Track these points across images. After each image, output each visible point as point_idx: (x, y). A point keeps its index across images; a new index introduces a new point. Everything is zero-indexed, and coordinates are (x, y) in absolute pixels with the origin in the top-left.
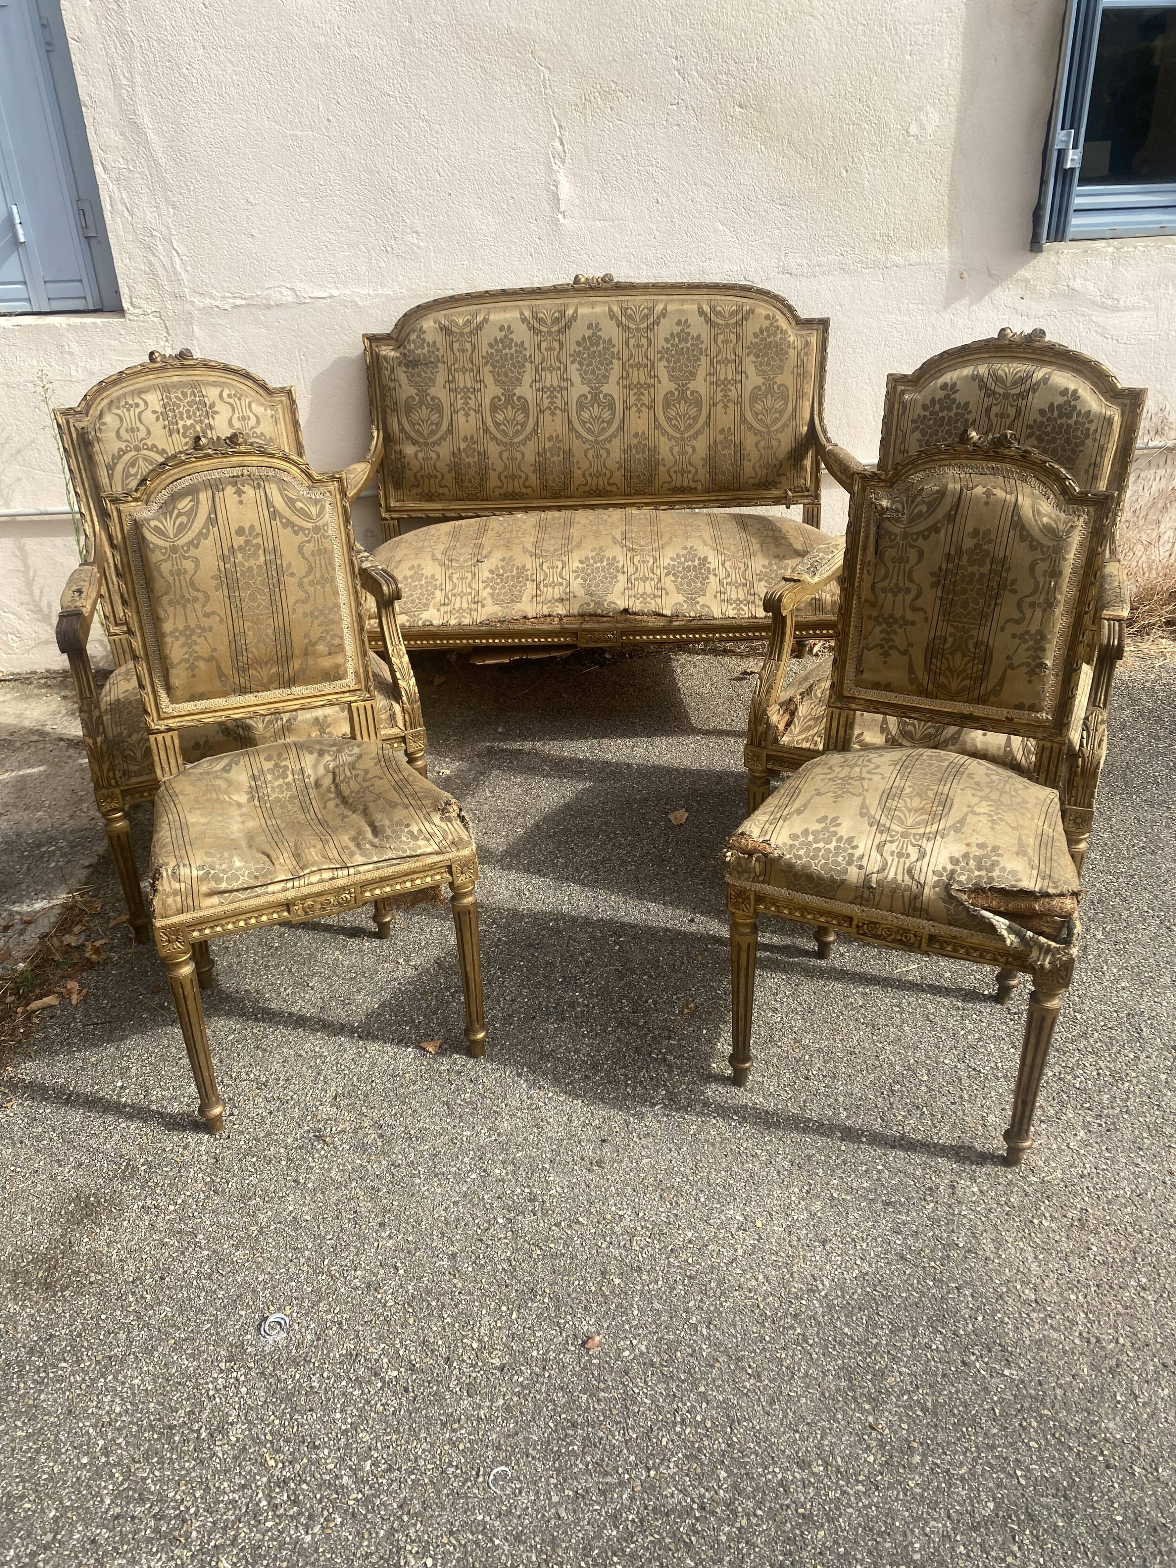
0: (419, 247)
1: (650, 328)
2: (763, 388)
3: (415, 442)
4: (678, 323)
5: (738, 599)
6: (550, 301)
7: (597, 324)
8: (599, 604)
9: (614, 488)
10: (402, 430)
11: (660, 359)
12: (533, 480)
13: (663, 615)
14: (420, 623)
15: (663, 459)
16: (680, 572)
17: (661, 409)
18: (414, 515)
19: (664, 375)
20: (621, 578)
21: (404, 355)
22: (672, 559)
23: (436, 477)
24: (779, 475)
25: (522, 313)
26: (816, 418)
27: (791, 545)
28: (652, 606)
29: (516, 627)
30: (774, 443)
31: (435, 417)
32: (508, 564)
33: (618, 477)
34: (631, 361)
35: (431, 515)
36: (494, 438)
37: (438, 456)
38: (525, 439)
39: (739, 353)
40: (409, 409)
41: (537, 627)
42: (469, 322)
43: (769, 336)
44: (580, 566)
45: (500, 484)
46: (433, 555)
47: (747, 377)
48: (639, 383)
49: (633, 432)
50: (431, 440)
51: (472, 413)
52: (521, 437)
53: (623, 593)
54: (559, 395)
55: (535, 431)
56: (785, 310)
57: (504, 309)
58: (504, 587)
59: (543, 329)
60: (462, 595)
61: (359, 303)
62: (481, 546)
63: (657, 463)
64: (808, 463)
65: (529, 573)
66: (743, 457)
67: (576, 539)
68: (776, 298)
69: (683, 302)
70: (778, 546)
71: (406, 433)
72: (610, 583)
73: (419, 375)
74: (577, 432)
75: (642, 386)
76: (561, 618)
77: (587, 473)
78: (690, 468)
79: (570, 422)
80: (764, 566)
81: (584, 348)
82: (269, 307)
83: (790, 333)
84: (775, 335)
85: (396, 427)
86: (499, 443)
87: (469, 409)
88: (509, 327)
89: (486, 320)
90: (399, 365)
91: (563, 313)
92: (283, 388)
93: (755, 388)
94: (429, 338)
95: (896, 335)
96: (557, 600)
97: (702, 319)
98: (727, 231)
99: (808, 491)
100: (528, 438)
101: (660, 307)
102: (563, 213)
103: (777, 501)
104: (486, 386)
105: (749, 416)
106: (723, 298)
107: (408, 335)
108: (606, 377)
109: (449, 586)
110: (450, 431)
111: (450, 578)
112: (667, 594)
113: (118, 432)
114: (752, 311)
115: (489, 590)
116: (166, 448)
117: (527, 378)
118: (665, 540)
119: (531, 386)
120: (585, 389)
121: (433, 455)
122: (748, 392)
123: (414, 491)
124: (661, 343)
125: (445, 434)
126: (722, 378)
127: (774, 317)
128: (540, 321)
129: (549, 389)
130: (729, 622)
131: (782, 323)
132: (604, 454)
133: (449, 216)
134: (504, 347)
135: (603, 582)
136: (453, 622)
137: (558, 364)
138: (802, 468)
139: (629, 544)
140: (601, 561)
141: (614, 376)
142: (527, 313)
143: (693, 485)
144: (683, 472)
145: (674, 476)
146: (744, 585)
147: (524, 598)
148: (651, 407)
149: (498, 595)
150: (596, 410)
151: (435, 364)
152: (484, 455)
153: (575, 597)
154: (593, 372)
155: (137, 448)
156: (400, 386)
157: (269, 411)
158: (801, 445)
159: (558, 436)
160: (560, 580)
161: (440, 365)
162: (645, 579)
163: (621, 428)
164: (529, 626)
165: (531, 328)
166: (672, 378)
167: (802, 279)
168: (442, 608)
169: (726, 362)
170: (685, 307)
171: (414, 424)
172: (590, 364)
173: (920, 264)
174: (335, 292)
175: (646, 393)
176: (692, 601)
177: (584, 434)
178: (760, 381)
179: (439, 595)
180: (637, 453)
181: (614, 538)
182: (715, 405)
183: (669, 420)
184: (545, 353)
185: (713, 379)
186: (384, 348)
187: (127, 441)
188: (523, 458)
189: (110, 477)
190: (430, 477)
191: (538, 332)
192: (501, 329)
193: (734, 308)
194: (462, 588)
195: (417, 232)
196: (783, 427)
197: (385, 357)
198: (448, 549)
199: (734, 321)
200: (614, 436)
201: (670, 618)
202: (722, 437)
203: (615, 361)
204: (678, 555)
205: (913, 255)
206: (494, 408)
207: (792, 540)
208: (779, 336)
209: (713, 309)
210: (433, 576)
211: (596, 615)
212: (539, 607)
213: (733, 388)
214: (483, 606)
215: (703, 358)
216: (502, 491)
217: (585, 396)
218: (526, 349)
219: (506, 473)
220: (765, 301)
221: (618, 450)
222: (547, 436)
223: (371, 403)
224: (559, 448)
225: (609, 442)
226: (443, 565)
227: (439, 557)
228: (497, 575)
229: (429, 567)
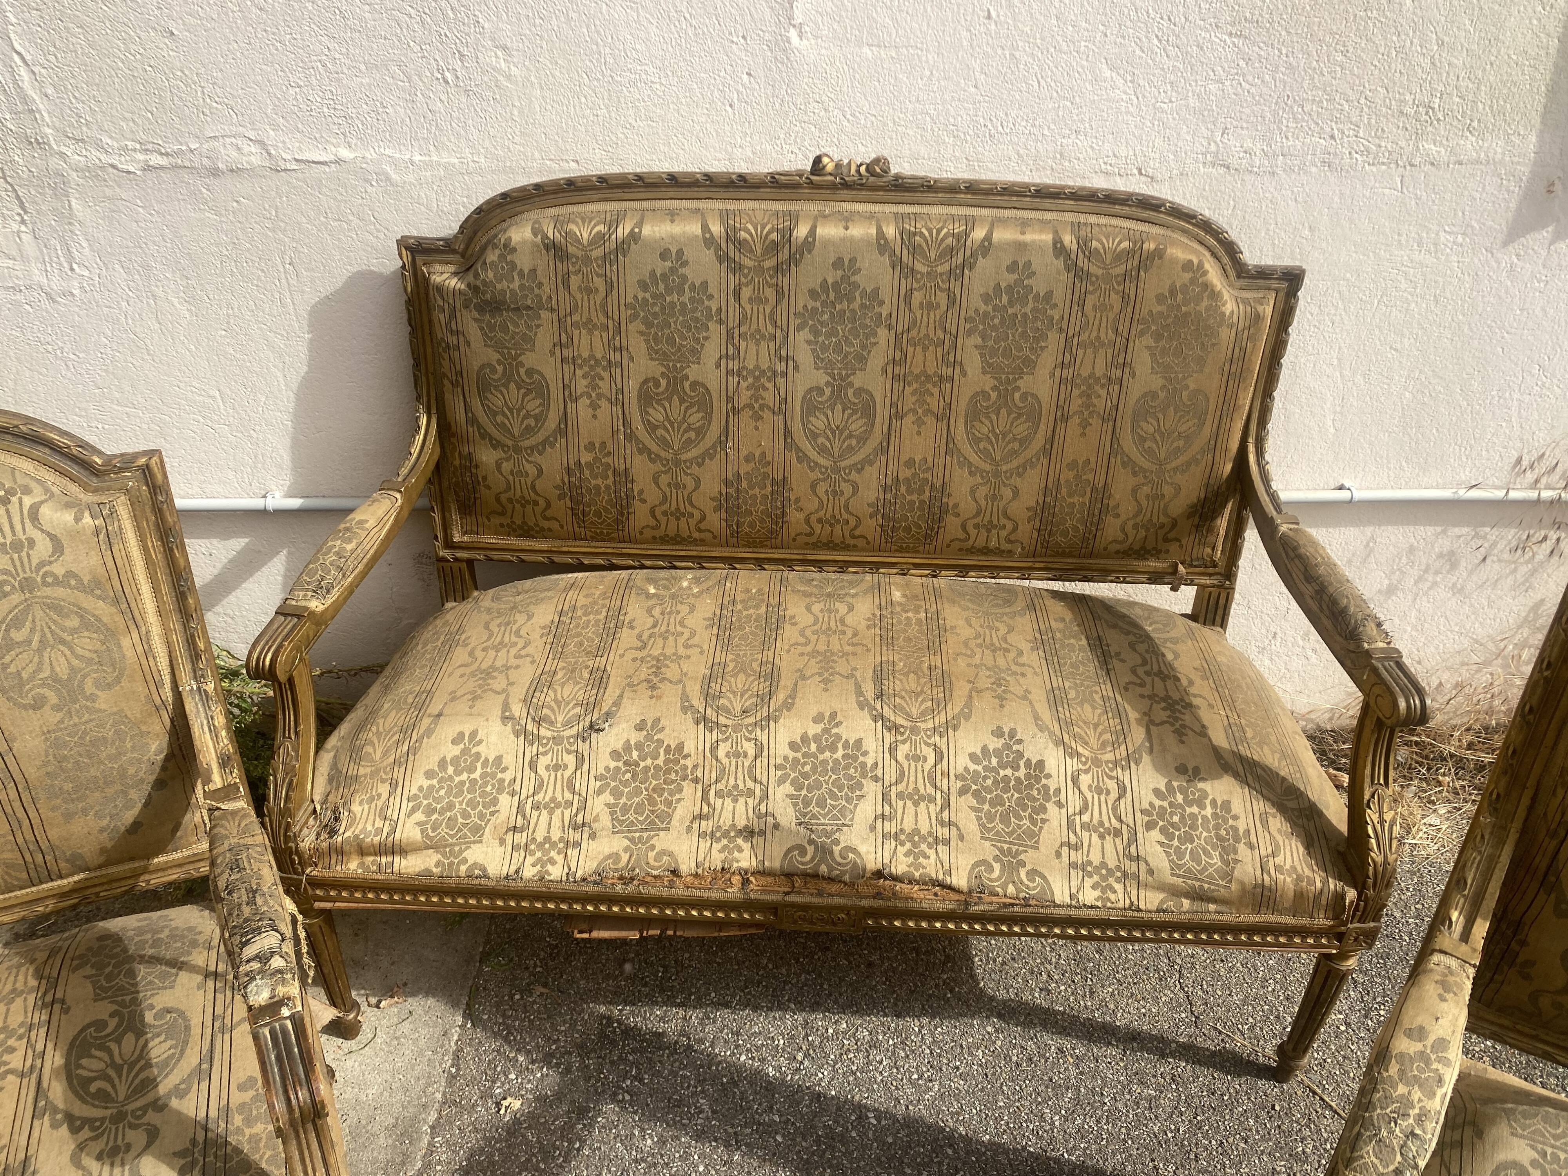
0: (509, 77)
1: (957, 273)
2: (1162, 395)
3: (496, 445)
4: (1013, 267)
5: (1103, 865)
6: (764, 205)
7: (853, 260)
8: (823, 851)
9: (861, 543)
10: (473, 421)
11: (969, 333)
12: (715, 521)
13: (951, 888)
14: (463, 868)
15: (956, 506)
16: (988, 790)
17: (961, 421)
18: (496, 555)
19: (973, 362)
20: (871, 788)
21: (475, 289)
22: (973, 757)
23: (536, 503)
24: (1166, 540)
25: (705, 228)
26: (1251, 448)
27: (1203, 732)
28: (931, 868)
29: (653, 891)
30: (1168, 490)
31: (533, 405)
32: (649, 737)
33: (870, 527)
34: (913, 333)
36: (644, 450)
37: (540, 471)
38: (703, 456)
39: (1123, 330)
40: (484, 388)
41: (697, 893)
42: (601, 238)
43: (1186, 302)
44: (791, 755)
45: (653, 522)
46: (506, 706)
47: (1133, 375)
48: (924, 372)
49: (904, 458)
50: (527, 443)
51: (604, 403)
52: (695, 452)
53: (873, 828)
54: (770, 386)
55: (721, 442)
56: (1221, 252)
57: (672, 215)
58: (638, 792)
59: (747, 262)
60: (552, 806)
61: (394, 176)
62: (600, 679)
63: (944, 510)
64: (1222, 523)
65: (689, 763)
66: (1104, 510)
67: (786, 681)
68: (1207, 226)
69: (1024, 225)
70: (1180, 733)
71: (480, 427)
72: (849, 800)
73: (505, 329)
74: (799, 449)
75: (928, 378)
76: (745, 876)
77: (813, 518)
78: (1003, 521)
79: (787, 433)
80: (1157, 792)
81: (824, 304)
82: (215, 173)
83: (1226, 296)
84: (1199, 299)
85: (461, 416)
86: (653, 458)
87: (599, 396)
88: (680, 252)
89: (634, 237)
90: (466, 307)
91: (787, 234)
92: (136, 456)
93: (1145, 395)
94: (524, 262)
95: (1403, 286)
96: (740, 833)
97: (1060, 264)
98: (1120, 82)
99: (1215, 566)
100: (708, 454)
101: (979, 234)
102: (800, 28)
103: (1155, 578)
104: (631, 358)
105: (1128, 443)
106: (1103, 220)
107: (483, 249)
108: (862, 360)
109: (528, 787)
110: (562, 430)
111: (533, 764)
112: (961, 837)
114: (1159, 254)
115: (607, 797)
117: (712, 350)
118: (956, 706)
119: (718, 366)
120: (821, 378)
121: (530, 469)
122: (1131, 402)
123: (496, 520)
124: (974, 301)
125: (554, 434)
126: (1085, 373)
127: (1201, 265)
128: (741, 245)
129: (750, 372)
130: (1084, 913)
131: (1214, 275)
132: (848, 490)
133: (569, 19)
134: (669, 290)
135: (834, 797)
136: (529, 872)
137: (771, 329)
138: (1211, 530)
139: (888, 712)
140: (833, 748)
141: (877, 360)
142: (716, 228)
143: (1005, 546)
144: (990, 527)
145: (973, 532)
146: (1118, 833)
147: (675, 822)
148: (944, 416)
149: (625, 810)
150: (837, 417)
151: (533, 310)
152: (625, 475)
153: (776, 826)
154: (838, 350)
156: (468, 344)
157: (87, 519)
158: (1217, 495)
159: (763, 454)
160: (750, 784)
161: (544, 314)
162: (917, 798)
163: (884, 448)
164: (679, 891)
165: (723, 258)
166: (988, 368)
167: (1247, 177)
168: (509, 837)
169: (1096, 345)
170: (1029, 237)
171: (495, 414)
172: (834, 333)
173: (1478, 162)
174: (345, 153)
175: (936, 391)
176: (1012, 863)
177: (813, 454)
178: (1157, 382)
179: (506, 803)
180: (910, 491)
181: (859, 692)
182: (1065, 419)
183: (975, 440)
184: (748, 307)
185: (1068, 373)
186: (438, 268)
188: (697, 487)
190: (524, 502)
191: (734, 267)
192: (664, 255)
193: (1125, 244)
194: (554, 790)
195: (505, 48)
196: (1188, 464)
197: (439, 289)
198: (536, 686)
199: (1120, 270)
200: (868, 461)
201: (967, 896)
202: (1071, 475)
203: (882, 332)
204: (985, 749)
205: (1469, 145)
206: (646, 399)
207: (1205, 715)
208: (1205, 303)
209: (1083, 244)
210: (499, 759)
211: (816, 876)
212: (704, 845)
213: (1103, 393)
214: (593, 836)
215: (1053, 335)
216: (657, 532)
217: (820, 390)
218: (711, 297)
219: (665, 507)
220: (1184, 231)
221: (874, 485)
222: (743, 453)
223: (417, 365)
224: (765, 476)
225: (859, 471)
226: (521, 732)
227: (517, 709)
228: (626, 763)
229: (493, 738)
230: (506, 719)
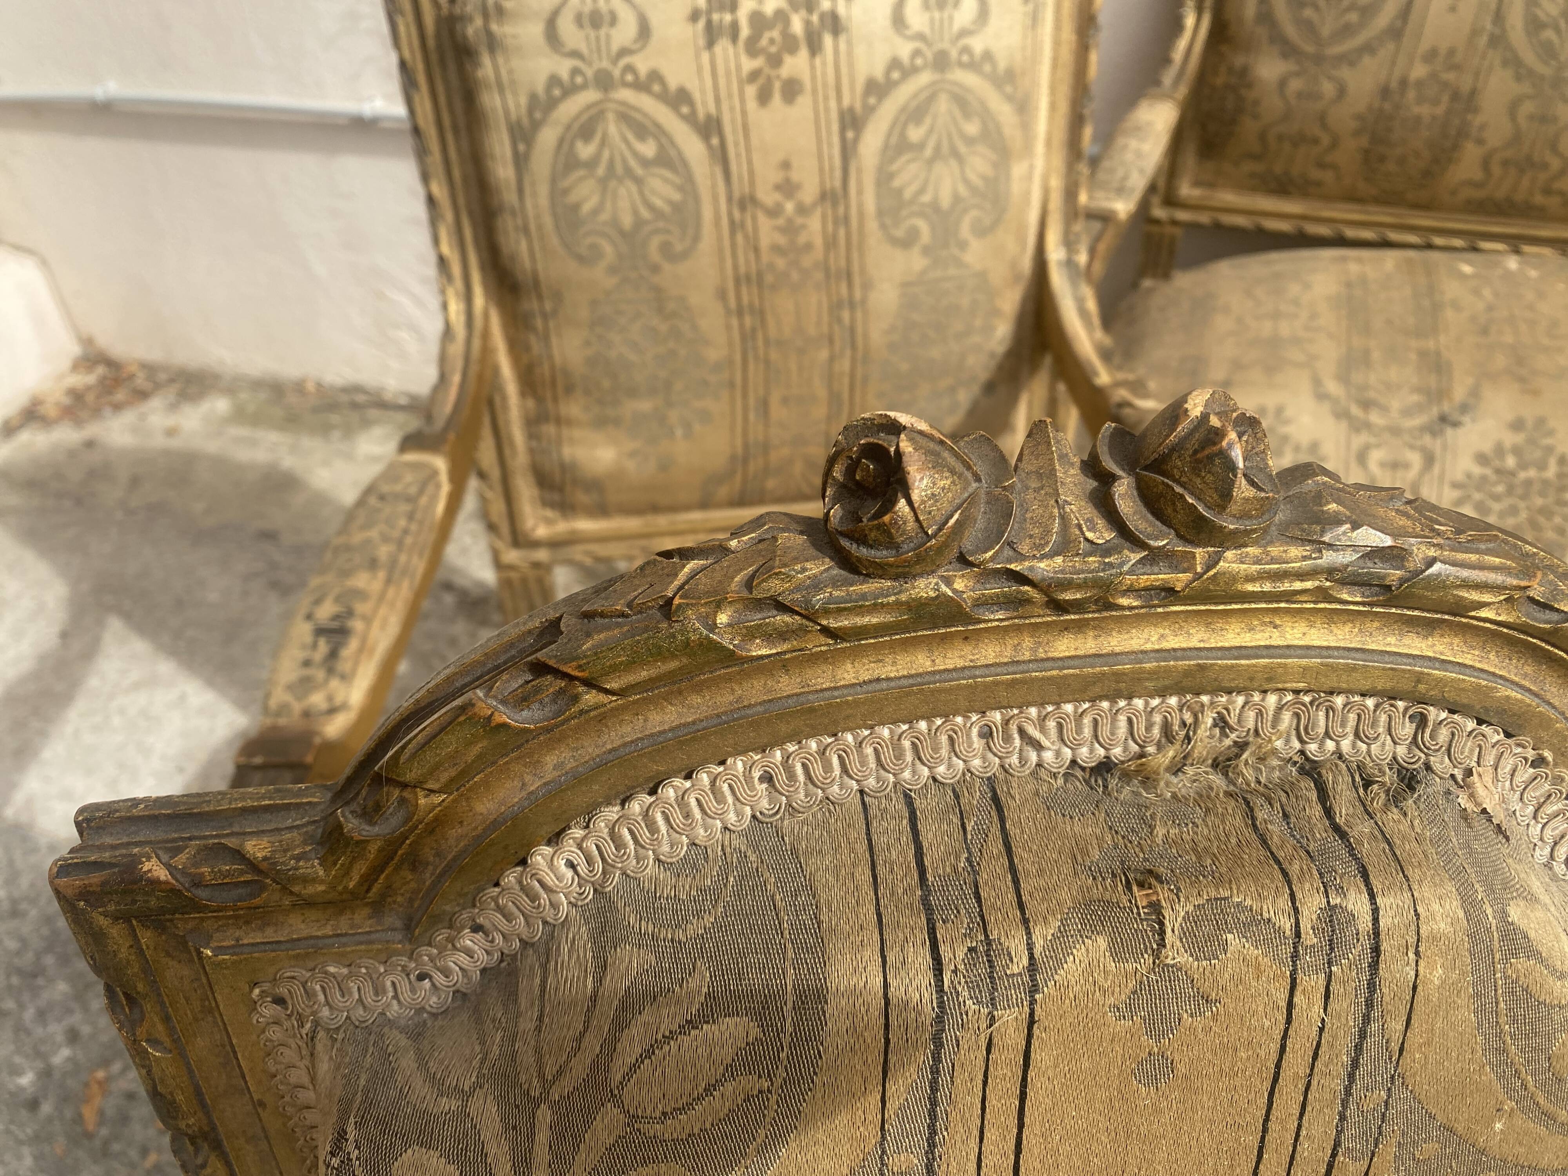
3: (1289, 50)
10: (1266, 16)
23: (1317, 141)
32: (1532, 441)
35: (1272, 225)
36: (1512, 63)
37: (1342, 92)
45: (1479, 175)
46: (1316, 382)
50: (1336, 49)
71: (1273, 25)
85: (1251, 9)
86: (1522, 74)
113: (551, 25)
116: (693, 87)
121: (1328, 88)
123: (1248, 167)
125: (1381, 37)
152: (1468, 101)
155: (604, 82)
187: (575, 54)
189: (521, 161)
190: (1300, 140)
198: (1348, 361)
216: (1478, 194)
219: (1509, 153)
226: (1341, 414)
227: (1332, 387)
228: (1498, 471)
229: (1306, 420)
230: (1321, 396)
